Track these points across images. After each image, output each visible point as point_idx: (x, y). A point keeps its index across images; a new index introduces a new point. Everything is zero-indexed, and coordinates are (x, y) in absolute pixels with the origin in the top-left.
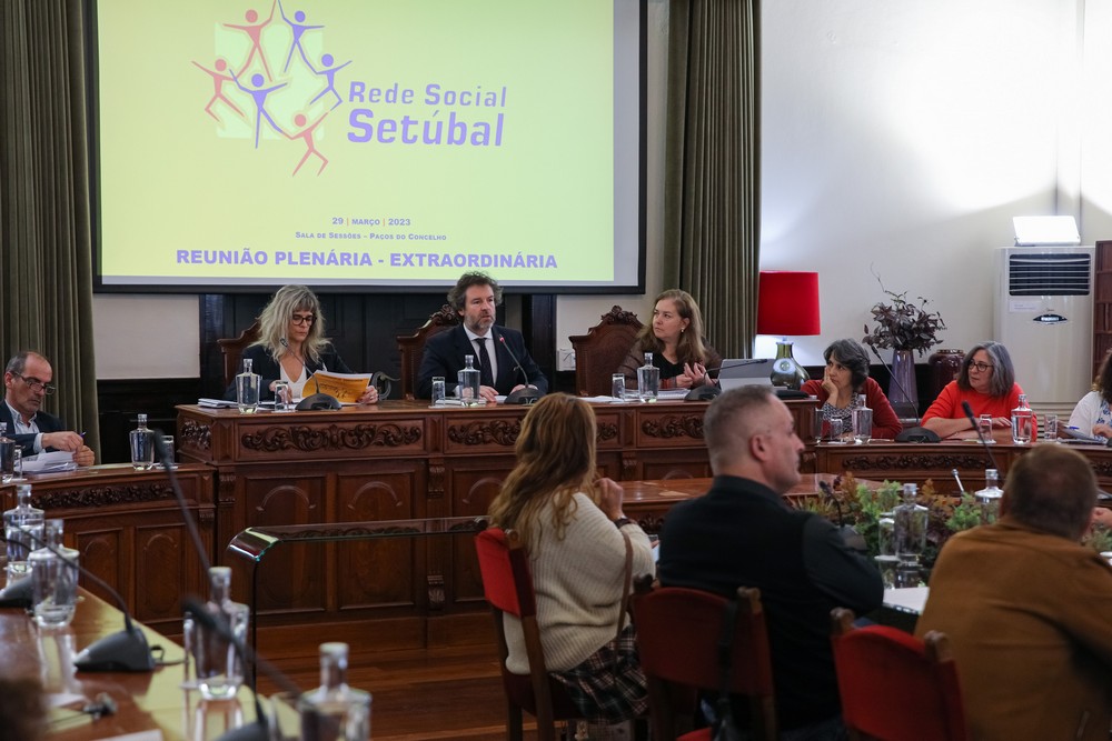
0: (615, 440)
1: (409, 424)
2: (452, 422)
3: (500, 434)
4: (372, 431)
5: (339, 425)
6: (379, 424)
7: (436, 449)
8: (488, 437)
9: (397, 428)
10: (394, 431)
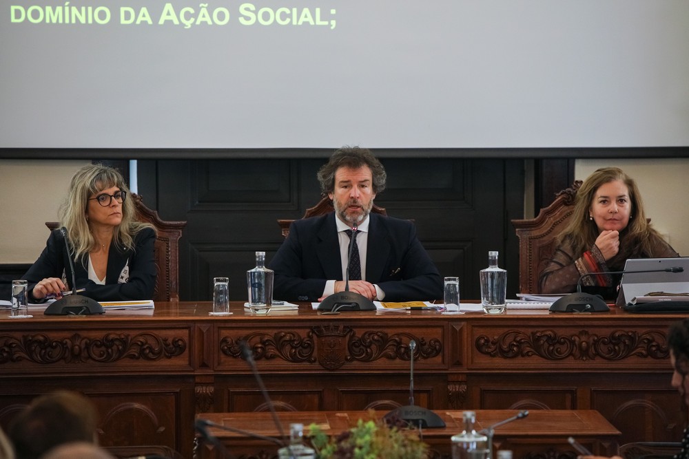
0: (439, 359)
1: (171, 334)
2: (225, 333)
3: (288, 348)
4: (124, 342)
5: (84, 334)
6: (133, 333)
7: (204, 365)
8: (272, 351)
9: (156, 338)
10: (152, 342)
